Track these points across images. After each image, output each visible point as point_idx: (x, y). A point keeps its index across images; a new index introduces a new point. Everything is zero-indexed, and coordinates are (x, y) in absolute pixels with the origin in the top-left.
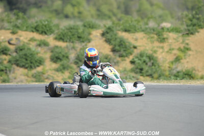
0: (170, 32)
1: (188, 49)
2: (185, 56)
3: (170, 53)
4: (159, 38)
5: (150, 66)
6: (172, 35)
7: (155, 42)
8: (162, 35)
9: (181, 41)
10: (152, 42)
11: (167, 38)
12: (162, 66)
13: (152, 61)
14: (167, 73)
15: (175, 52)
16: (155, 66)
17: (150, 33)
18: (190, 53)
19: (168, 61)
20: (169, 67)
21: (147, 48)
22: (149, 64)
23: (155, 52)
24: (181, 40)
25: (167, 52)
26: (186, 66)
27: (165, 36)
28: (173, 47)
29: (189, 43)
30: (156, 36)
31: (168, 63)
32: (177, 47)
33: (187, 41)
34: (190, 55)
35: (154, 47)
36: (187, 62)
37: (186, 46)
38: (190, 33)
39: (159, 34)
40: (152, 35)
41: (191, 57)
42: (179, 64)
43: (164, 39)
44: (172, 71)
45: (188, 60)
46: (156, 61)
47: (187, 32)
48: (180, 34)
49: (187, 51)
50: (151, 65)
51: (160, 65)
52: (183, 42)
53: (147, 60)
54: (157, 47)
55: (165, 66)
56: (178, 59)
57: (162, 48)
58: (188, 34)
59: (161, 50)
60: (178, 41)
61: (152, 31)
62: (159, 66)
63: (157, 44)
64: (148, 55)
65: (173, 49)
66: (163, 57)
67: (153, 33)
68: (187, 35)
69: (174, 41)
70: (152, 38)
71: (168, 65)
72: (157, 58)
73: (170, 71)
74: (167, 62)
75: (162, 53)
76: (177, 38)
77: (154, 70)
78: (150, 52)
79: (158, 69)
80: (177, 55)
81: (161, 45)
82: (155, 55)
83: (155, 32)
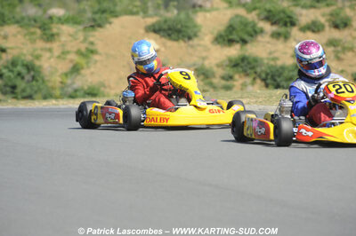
0: (62, 23)
1: (92, 52)
2: (87, 63)
3: (64, 59)
4: (45, 34)
5: (28, 82)
6: (66, 29)
7: (38, 41)
8: (50, 29)
9: (82, 38)
10: (33, 41)
11: (58, 34)
12: (48, 81)
13: (32, 73)
14: (58, 92)
15: (72, 56)
16: (37, 81)
17: (29, 25)
18: (96, 57)
19: (60, 71)
20: (62, 83)
21: (25, 52)
22: (28, 77)
23: (38, 57)
24: (81, 36)
25: (59, 57)
26: (90, 80)
27: (55, 31)
28: (68, 48)
29: (96, 42)
30: (39, 32)
31: (60, 76)
32: (75, 49)
33: (91, 39)
34: (96, 62)
35: (35, 50)
36: (92, 73)
37: (91, 47)
38: (96, 25)
39: (44, 27)
40: (33, 30)
41: (98, 65)
42: (79, 77)
43: (53, 35)
44: (66, 89)
45: (92, 69)
46: (39, 72)
47: (93, 24)
48: (80, 27)
49: (91, 55)
50: (31, 79)
51: (46, 78)
52: (85, 40)
53: (24, 71)
54: (42, 49)
55: (55, 80)
56: (76, 69)
57: (50, 50)
58: (92, 26)
59: (48, 55)
60: (76, 39)
61: (33, 22)
62: (43, 81)
63: (40, 44)
64: (25, 63)
65: (68, 52)
66: (51, 67)
67: (34, 26)
68: (91, 29)
69: (70, 38)
70: (33, 33)
71: (59, 79)
72: (40, 67)
73: (62, 88)
74: (59, 74)
75: (50, 58)
76: (76, 33)
77: (36, 88)
78: (29, 58)
79: (42, 87)
80: (75, 62)
81: (48, 45)
82: (37, 63)
83: (38, 24)
